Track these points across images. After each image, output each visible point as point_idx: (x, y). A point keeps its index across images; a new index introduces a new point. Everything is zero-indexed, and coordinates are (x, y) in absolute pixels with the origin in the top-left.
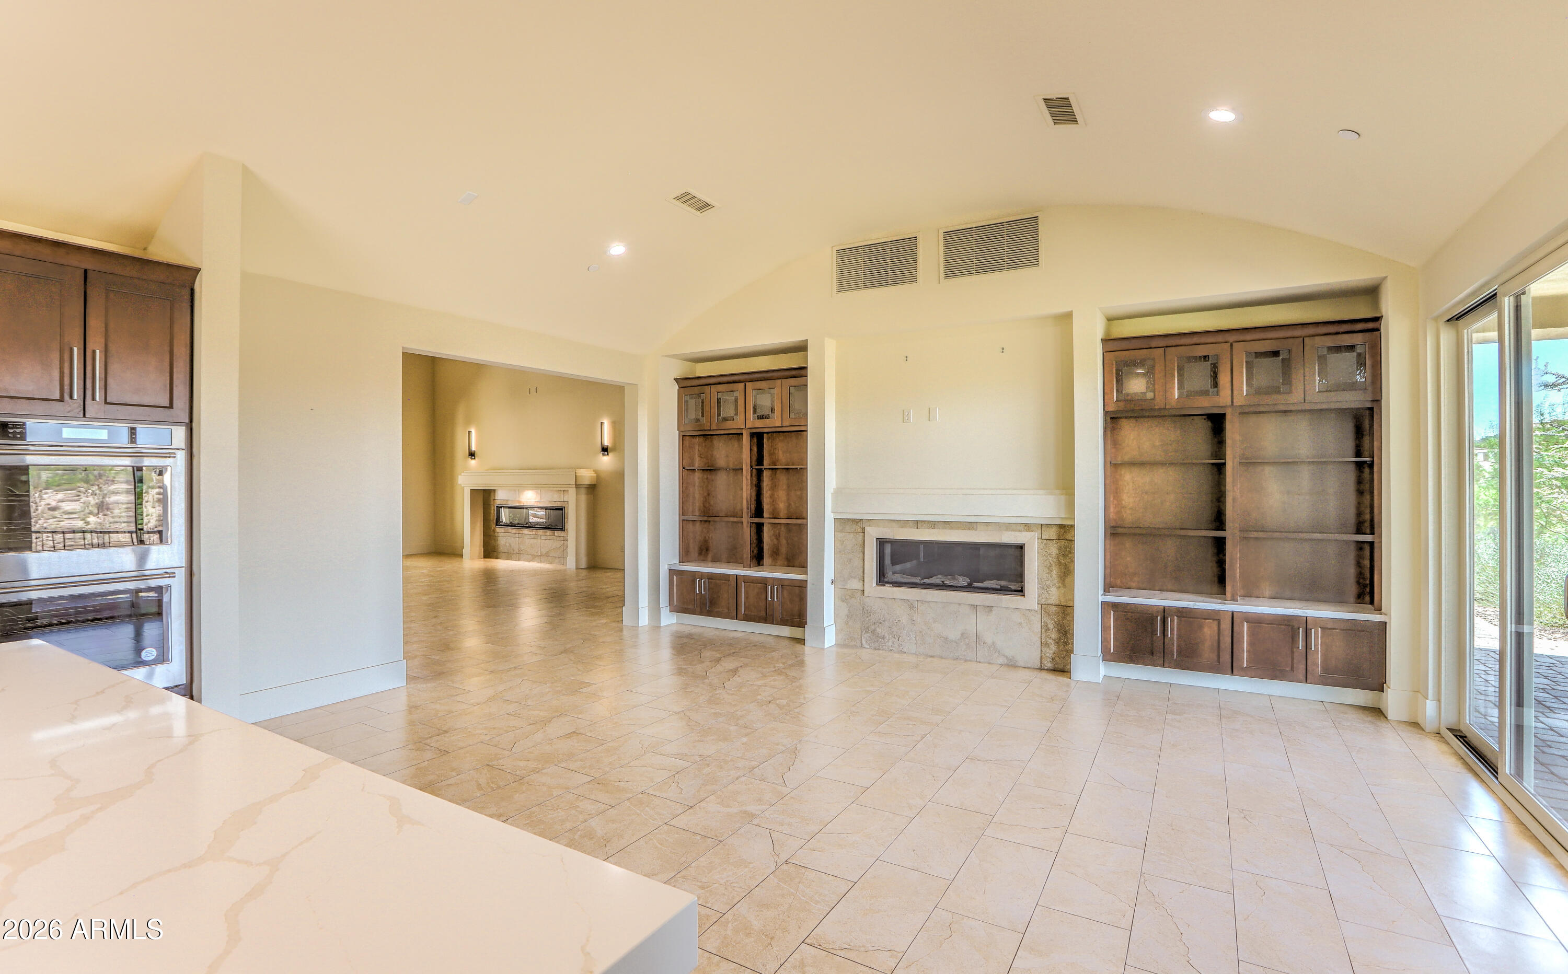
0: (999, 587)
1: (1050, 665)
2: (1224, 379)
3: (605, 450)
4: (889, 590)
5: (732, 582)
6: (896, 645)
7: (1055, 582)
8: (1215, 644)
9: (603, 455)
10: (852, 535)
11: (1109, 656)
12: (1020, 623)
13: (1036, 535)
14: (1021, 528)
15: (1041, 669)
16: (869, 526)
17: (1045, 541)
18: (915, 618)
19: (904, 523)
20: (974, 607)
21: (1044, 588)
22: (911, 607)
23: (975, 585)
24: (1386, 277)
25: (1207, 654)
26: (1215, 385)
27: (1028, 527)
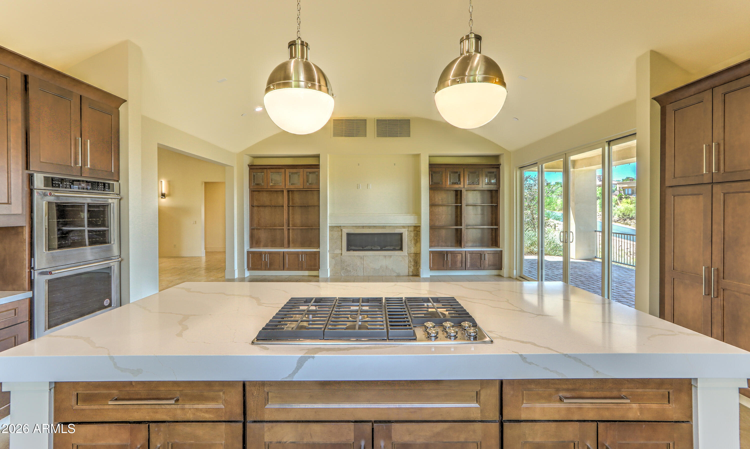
0: (392, 249)
1: (411, 274)
2: (462, 180)
3: (163, 195)
4: (352, 253)
5: (282, 255)
6: (355, 273)
7: (413, 245)
8: (461, 261)
9: (162, 198)
10: (336, 232)
11: (431, 269)
12: (401, 261)
13: (407, 229)
14: (402, 227)
15: (408, 276)
16: (344, 228)
17: (409, 232)
18: (363, 262)
19: (358, 227)
20: (385, 256)
21: (409, 248)
22: (361, 258)
23: (384, 248)
24: (503, 154)
25: (459, 265)
26: (459, 180)
27: (404, 227)
